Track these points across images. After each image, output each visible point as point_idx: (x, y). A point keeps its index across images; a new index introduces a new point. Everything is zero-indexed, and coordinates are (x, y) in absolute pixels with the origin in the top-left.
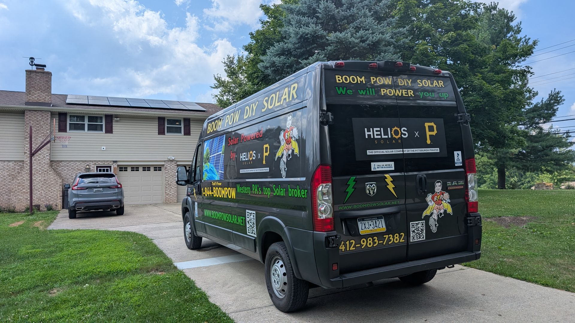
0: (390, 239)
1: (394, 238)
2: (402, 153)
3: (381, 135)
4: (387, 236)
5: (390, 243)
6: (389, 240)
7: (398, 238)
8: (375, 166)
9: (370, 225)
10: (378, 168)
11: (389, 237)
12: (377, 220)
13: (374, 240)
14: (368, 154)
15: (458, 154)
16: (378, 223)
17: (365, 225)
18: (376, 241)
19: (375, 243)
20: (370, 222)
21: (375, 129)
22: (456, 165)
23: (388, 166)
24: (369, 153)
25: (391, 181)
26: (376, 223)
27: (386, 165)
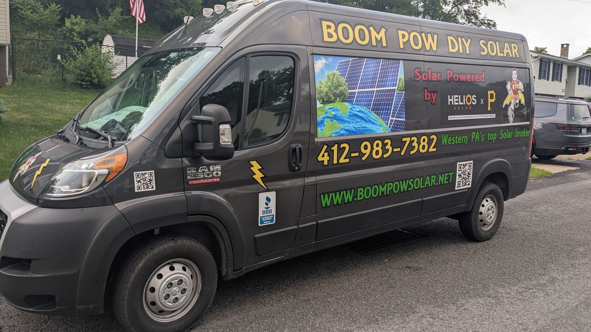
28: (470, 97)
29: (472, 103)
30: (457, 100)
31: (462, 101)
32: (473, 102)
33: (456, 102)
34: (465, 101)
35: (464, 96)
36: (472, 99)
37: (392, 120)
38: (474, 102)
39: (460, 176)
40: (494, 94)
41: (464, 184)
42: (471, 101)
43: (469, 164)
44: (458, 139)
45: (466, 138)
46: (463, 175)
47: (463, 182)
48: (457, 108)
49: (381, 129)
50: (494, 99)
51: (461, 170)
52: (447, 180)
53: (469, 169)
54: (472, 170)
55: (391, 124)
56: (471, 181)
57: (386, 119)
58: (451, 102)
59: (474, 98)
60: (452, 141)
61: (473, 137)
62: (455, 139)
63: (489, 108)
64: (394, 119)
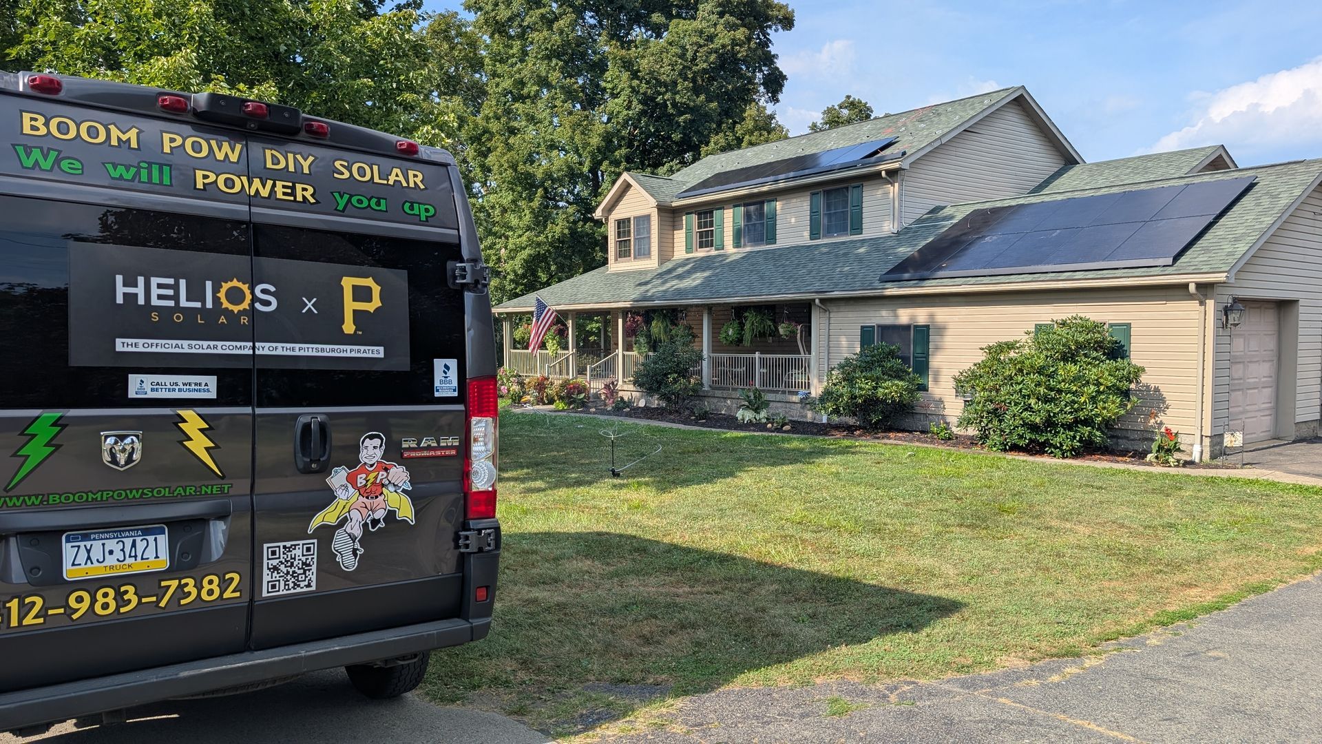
3: (176, 297)
21: (155, 281)
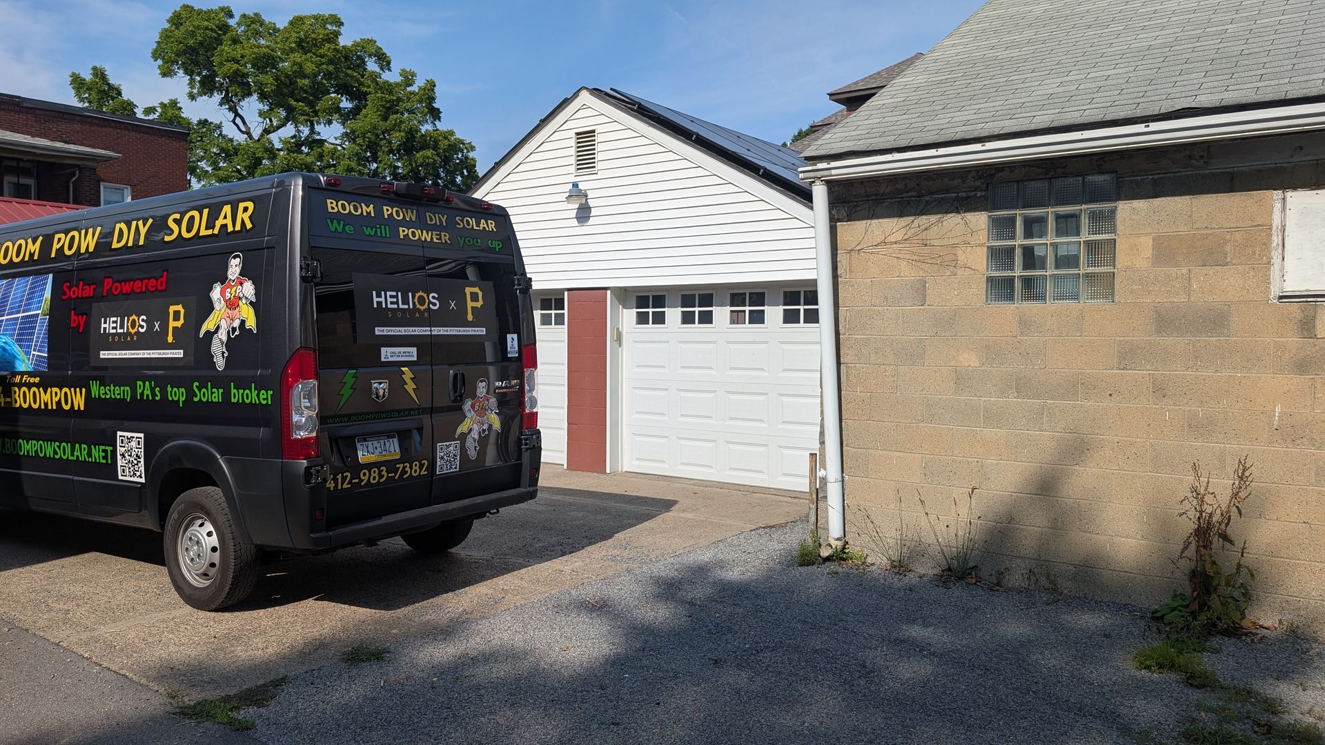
0: (406, 470)
1: (411, 468)
2: (430, 333)
4: (401, 466)
5: (405, 477)
6: (404, 472)
7: (417, 468)
8: (387, 354)
9: (376, 448)
10: (391, 356)
11: (404, 467)
12: (386, 441)
13: (380, 472)
14: (377, 333)
15: (513, 339)
16: (387, 444)
17: (367, 447)
18: (384, 473)
19: (381, 476)
20: (375, 443)
22: (509, 356)
23: (407, 354)
24: (379, 331)
25: (411, 379)
26: (385, 444)
27: (404, 353)
28: (136, 318)
29: (138, 329)
30: (115, 325)
31: (122, 327)
32: (140, 328)
33: (113, 328)
34: (128, 326)
35: (126, 318)
36: (139, 322)
37: (33, 355)
38: (142, 327)
39: (123, 455)
40: (182, 311)
41: (132, 473)
42: (137, 327)
43: (137, 438)
44: (114, 391)
45: (127, 391)
46: (129, 456)
47: (129, 468)
48: (113, 339)
49: (24, 365)
50: (182, 321)
51: (124, 447)
52: (104, 458)
53: (137, 448)
54: (142, 450)
55: (32, 360)
56: (143, 471)
57: (28, 353)
58: (105, 328)
59: (143, 320)
60: (106, 393)
61: (139, 391)
62: (110, 390)
63: (170, 339)
64: (36, 353)
